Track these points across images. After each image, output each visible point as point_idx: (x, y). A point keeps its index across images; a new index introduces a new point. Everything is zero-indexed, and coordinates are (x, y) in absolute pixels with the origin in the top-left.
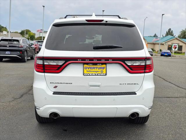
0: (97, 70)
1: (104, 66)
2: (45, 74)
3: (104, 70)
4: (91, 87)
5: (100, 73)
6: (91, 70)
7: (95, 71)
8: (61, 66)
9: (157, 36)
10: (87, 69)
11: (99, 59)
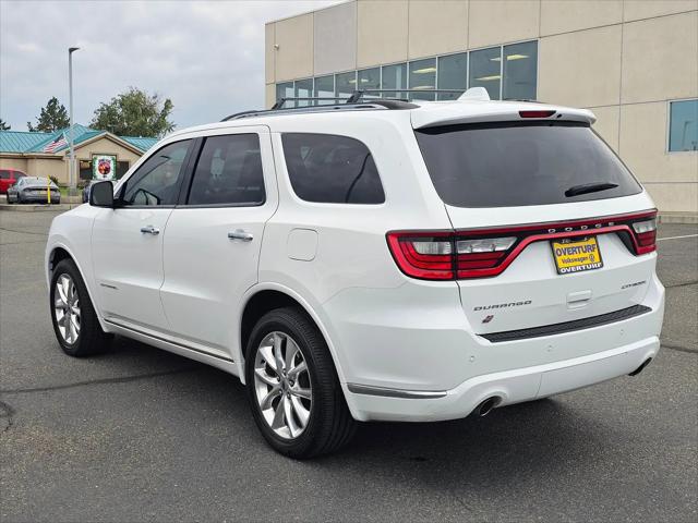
0: (582, 255)
1: (592, 241)
2: (460, 282)
3: (596, 253)
4: (572, 306)
5: (588, 261)
6: (571, 257)
7: (579, 260)
8: (507, 252)
9: (6, 126)
10: (563, 257)
11: (576, 224)
